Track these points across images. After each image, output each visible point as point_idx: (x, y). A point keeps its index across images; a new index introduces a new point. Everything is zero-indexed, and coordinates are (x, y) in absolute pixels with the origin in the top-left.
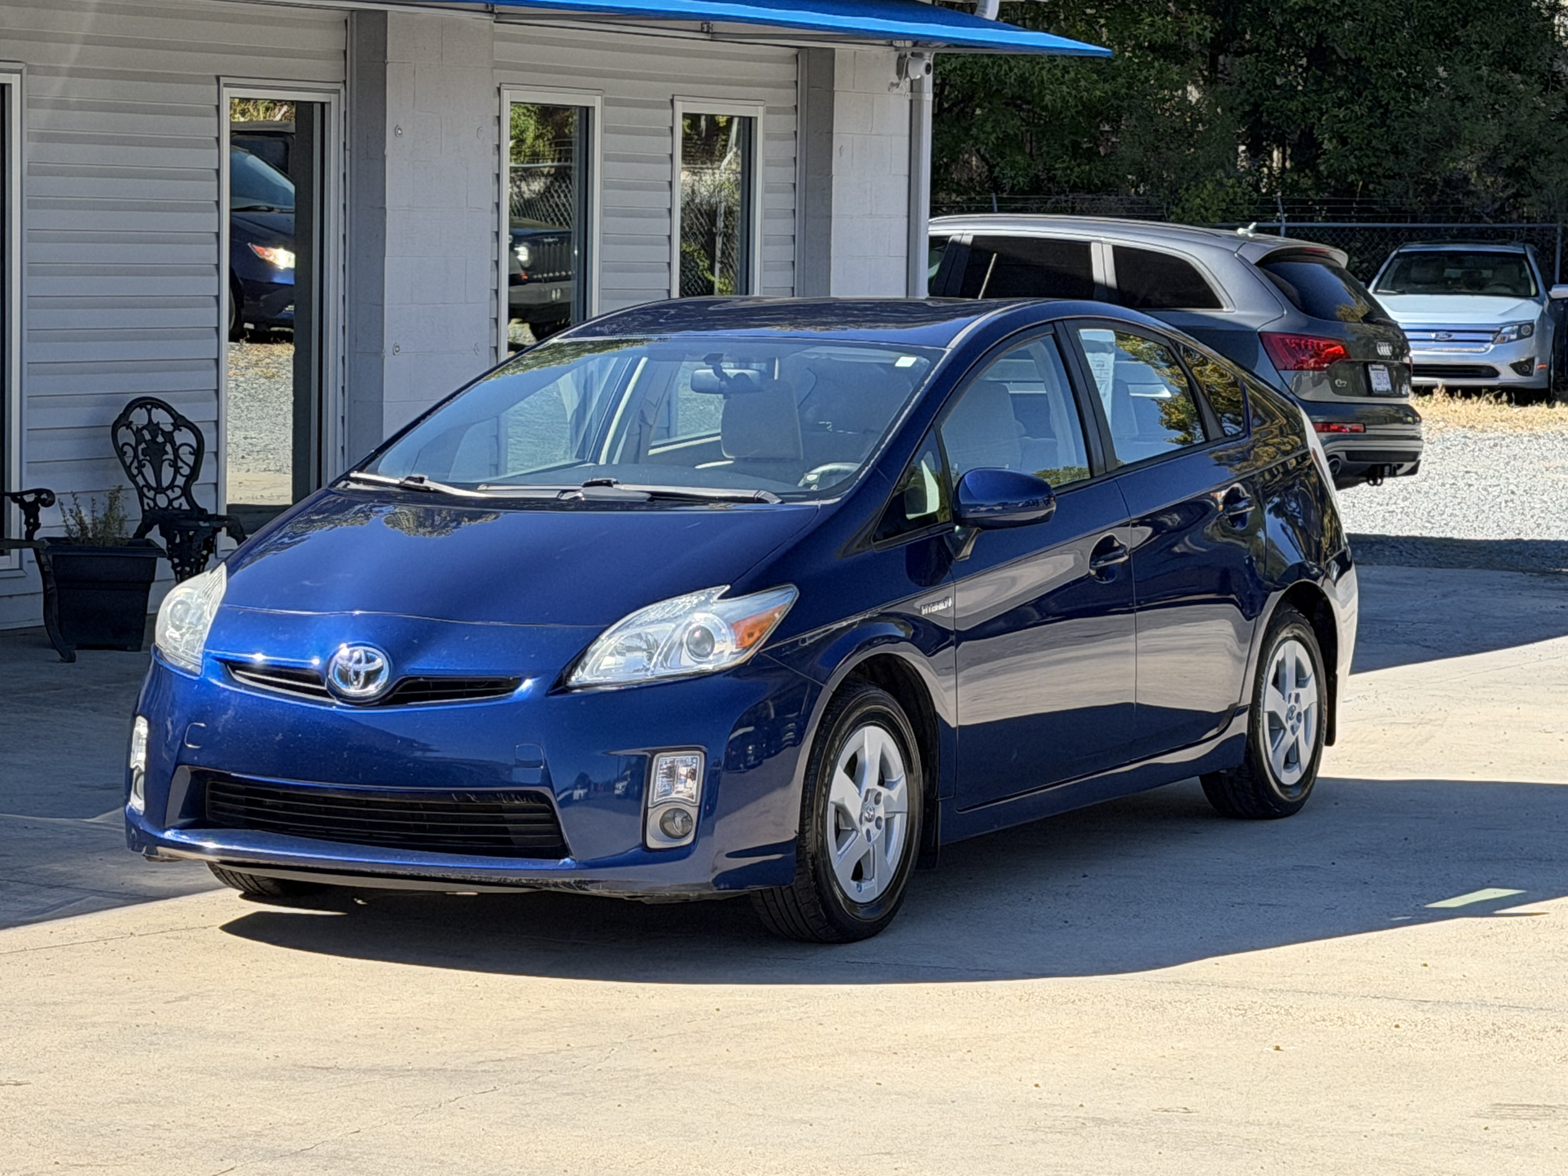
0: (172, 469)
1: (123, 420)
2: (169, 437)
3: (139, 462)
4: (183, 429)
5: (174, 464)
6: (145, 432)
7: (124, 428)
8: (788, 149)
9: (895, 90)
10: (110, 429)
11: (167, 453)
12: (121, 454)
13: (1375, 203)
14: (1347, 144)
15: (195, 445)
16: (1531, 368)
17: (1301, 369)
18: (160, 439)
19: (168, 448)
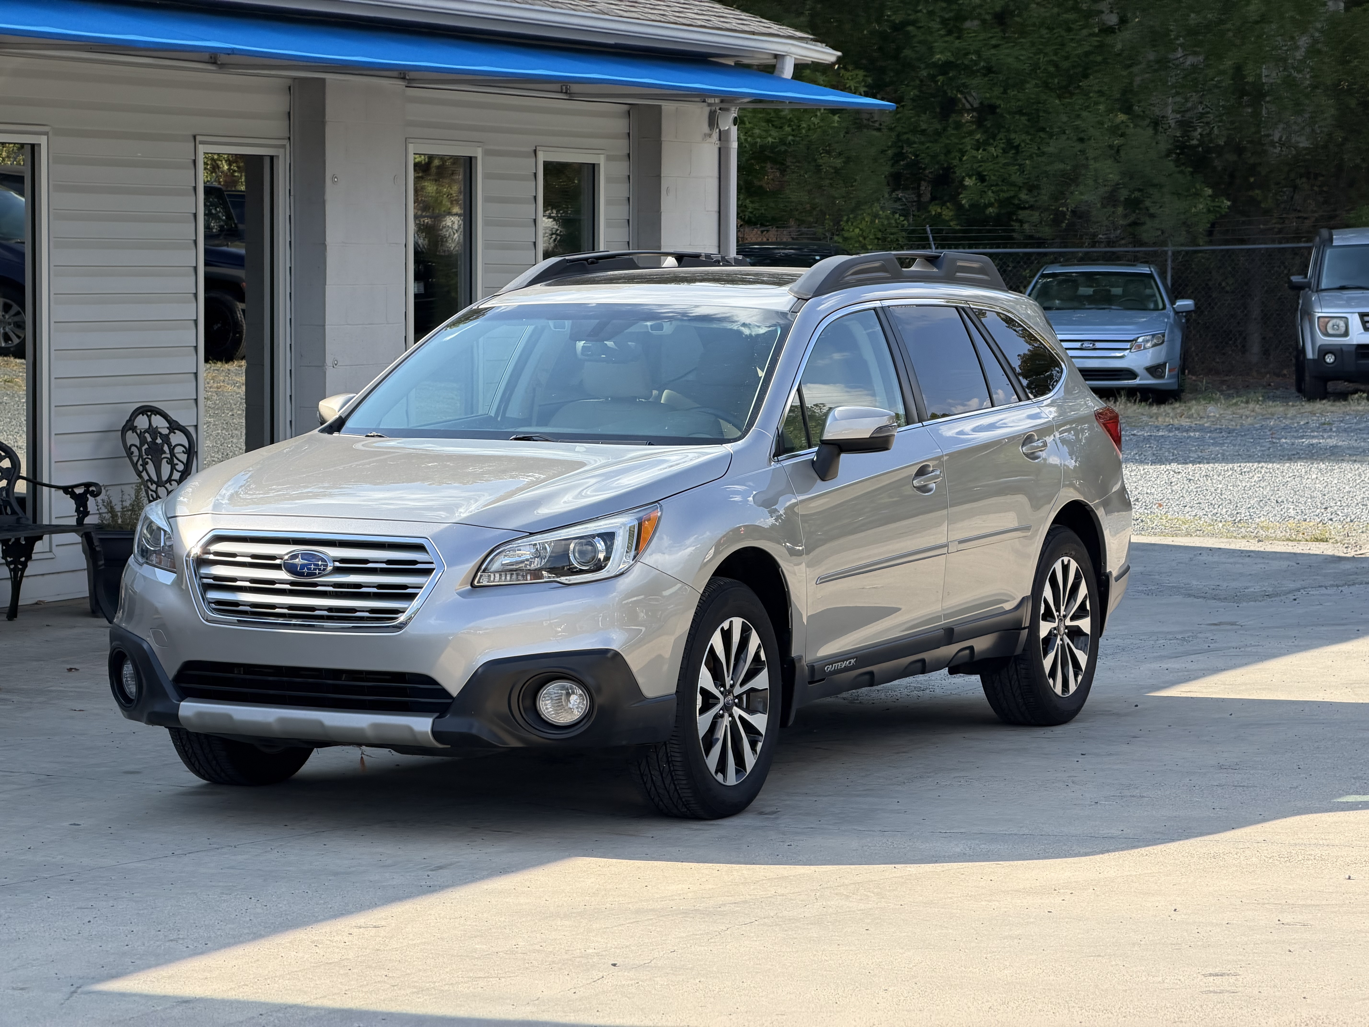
0: (170, 466)
1: (130, 426)
2: (166, 439)
3: (144, 460)
4: (176, 431)
5: (170, 462)
6: (147, 435)
8: (622, 190)
9: (708, 139)
11: (165, 453)
12: (130, 454)
15: (187, 446)
18: (159, 441)
19: (166, 448)
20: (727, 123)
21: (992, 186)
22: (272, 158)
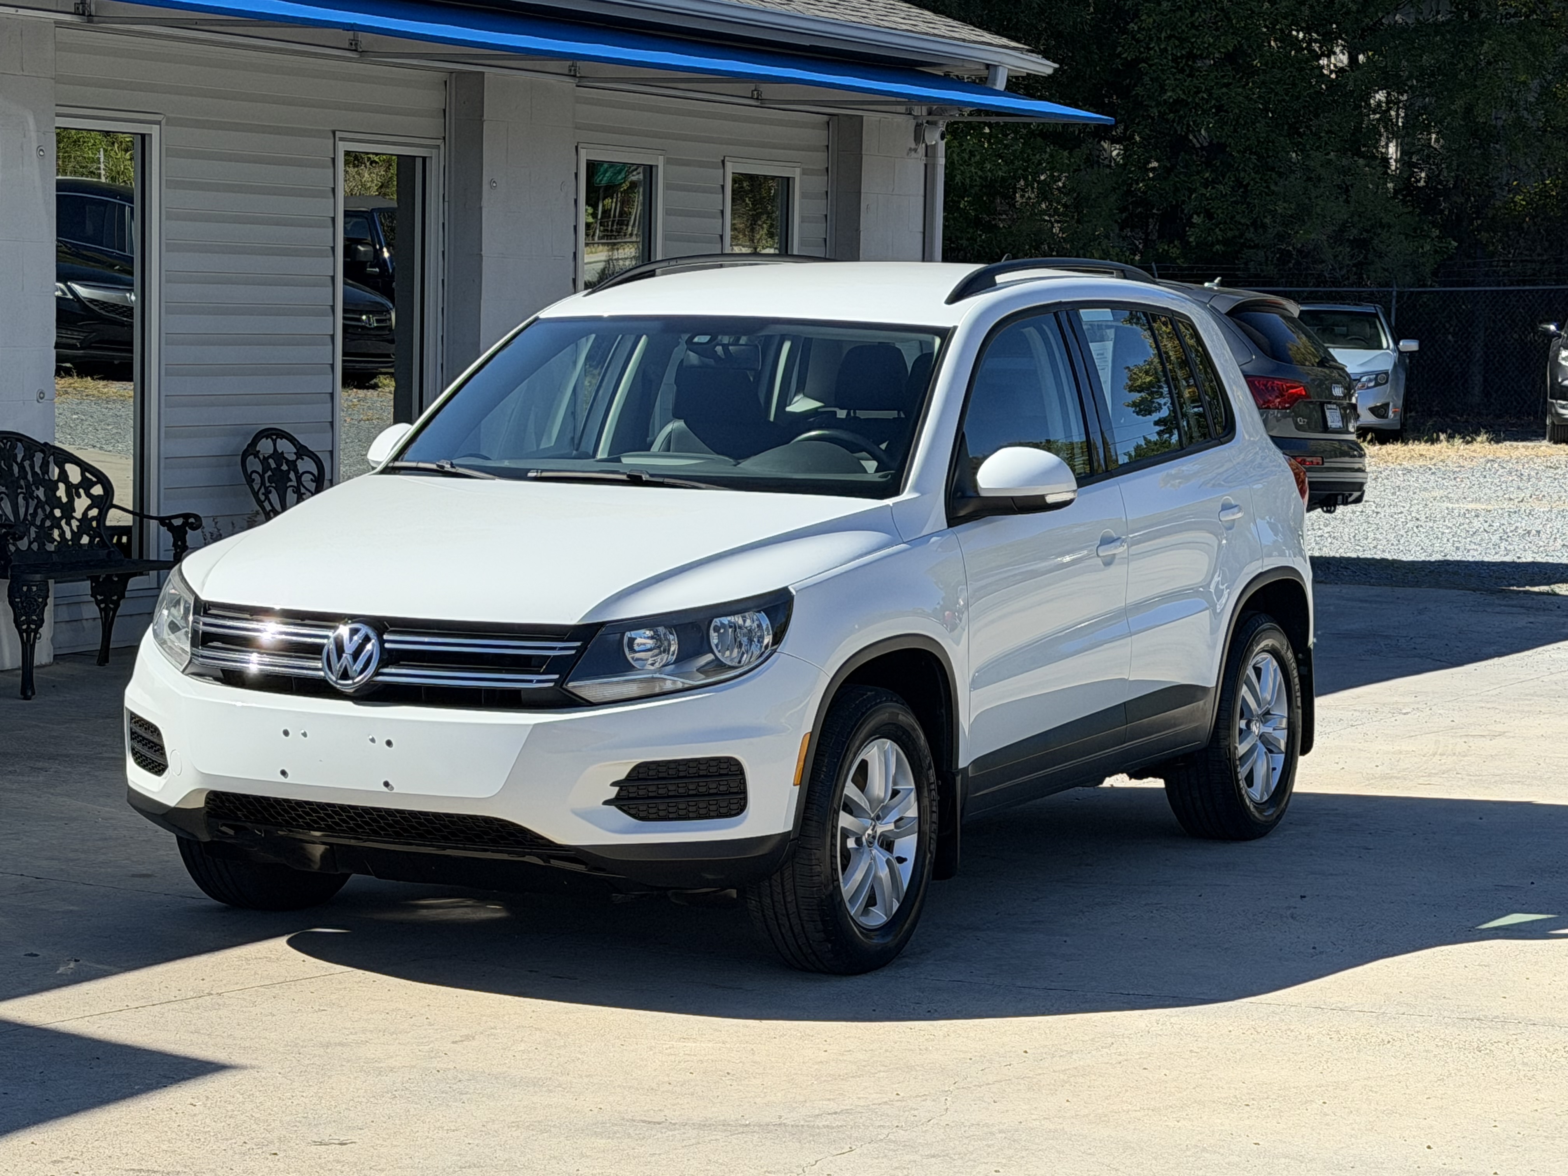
0: (296, 495)
1: (251, 450)
2: (293, 465)
3: (266, 488)
4: (305, 458)
5: (296, 491)
6: (271, 461)
7: (252, 457)
8: (820, 207)
9: (913, 154)
10: (240, 457)
11: (291, 480)
12: (250, 481)
13: (1239, 269)
14: (1214, 218)
15: (316, 473)
16: (1387, 411)
17: (1268, 408)
18: (285, 467)
19: (292, 475)
20: (934, 137)
21: (1220, 223)
22: (424, 159)
